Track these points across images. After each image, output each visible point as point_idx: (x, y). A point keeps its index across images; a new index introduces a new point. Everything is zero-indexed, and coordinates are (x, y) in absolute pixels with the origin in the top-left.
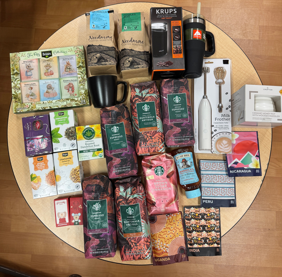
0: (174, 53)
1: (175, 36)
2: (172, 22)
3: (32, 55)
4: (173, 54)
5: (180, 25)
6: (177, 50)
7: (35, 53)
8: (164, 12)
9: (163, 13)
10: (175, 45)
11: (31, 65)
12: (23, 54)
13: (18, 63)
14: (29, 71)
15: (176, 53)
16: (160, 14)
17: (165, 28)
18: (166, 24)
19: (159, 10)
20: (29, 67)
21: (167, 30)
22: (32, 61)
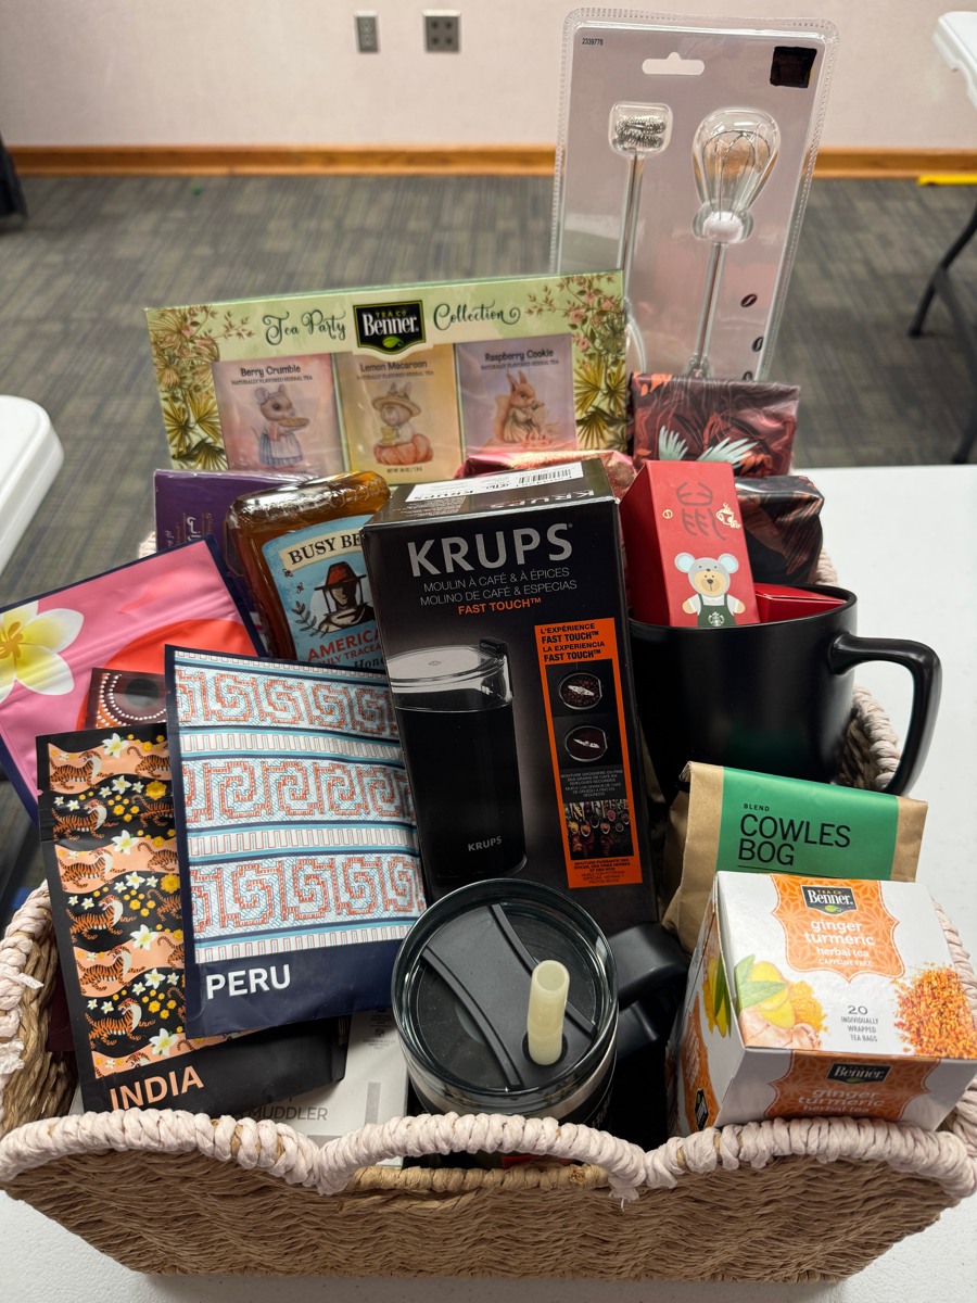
0: (575, 855)
1: (576, 735)
2: (539, 637)
3: (295, 330)
4: (570, 863)
5: (610, 652)
6: (597, 833)
7: (316, 318)
8: (472, 557)
9: (467, 567)
10: (577, 799)
11: (291, 394)
12: (236, 321)
13: (208, 377)
14: (280, 435)
15: (591, 856)
16: (444, 576)
17: (495, 682)
18: (499, 651)
19: (428, 544)
20: (277, 407)
21: (508, 695)
22: (298, 369)
